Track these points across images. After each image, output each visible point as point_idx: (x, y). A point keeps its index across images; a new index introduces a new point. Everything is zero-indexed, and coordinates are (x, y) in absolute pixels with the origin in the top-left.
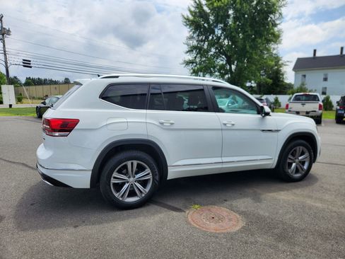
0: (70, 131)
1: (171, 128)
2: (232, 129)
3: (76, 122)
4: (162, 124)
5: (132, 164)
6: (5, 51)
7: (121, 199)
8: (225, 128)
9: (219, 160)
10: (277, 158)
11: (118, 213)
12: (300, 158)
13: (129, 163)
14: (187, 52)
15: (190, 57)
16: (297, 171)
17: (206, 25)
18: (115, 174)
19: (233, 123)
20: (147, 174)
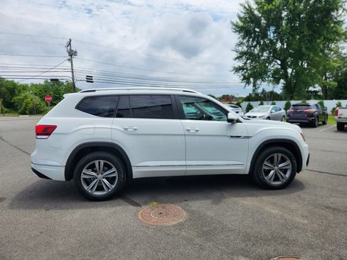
0: (49, 135)
1: (134, 133)
2: (196, 134)
3: (53, 128)
4: (126, 129)
5: (99, 163)
6: (72, 70)
7: (90, 191)
8: (187, 134)
9: (183, 163)
10: (249, 165)
11: (87, 203)
12: (280, 166)
13: (96, 162)
14: (236, 59)
15: (240, 64)
16: (276, 179)
17: (257, 30)
18: (84, 171)
19: (197, 129)
20: (113, 172)
